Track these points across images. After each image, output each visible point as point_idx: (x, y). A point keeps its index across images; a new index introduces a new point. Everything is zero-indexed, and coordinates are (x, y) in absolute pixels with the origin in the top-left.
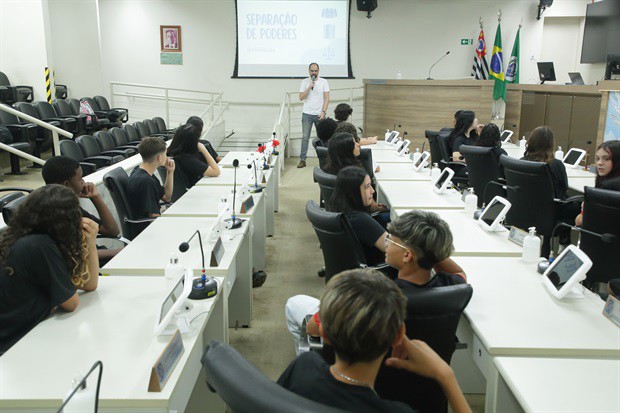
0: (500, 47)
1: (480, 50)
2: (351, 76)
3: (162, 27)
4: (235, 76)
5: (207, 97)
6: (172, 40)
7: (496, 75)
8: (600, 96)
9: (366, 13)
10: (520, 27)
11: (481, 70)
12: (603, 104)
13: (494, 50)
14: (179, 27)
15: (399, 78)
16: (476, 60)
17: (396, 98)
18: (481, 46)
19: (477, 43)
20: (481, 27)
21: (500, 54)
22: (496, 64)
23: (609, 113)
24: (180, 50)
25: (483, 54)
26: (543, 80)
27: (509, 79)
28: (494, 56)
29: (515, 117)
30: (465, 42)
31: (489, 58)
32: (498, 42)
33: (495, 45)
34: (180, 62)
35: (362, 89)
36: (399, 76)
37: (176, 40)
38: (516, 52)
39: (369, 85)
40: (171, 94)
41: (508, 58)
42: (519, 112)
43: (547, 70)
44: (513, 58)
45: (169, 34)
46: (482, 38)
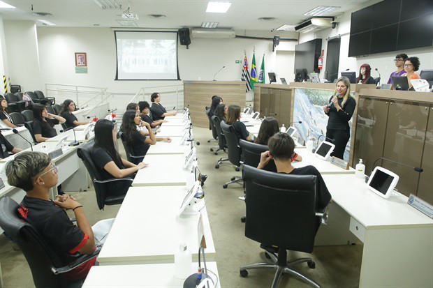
0: (255, 65)
1: (245, 66)
2: (179, 79)
3: (76, 54)
4: (117, 79)
5: (100, 90)
6: (81, 60)
7: (253, 79)
8: (291, 90)
9: (185, 46)
10: (264, 55)
11: (246, 76)
12: (292, 94)
13: (252, 66)
14: (85, 54)
16: (243, 71)
17: (198, 91)
18: (246, 64)
19: (243, 63)
20: (245, 54)
21: (255, 68)
22: (253, 73)
23: (295, 98)
24: (86, 65)
25: (247, 68)
26: (271, 82)
27: (260, 81)
28: (252, 69)
29: (258, 100)
30: (238, 62)
31: (250, 71)
32: (254, 62)
33: (252, 63)
34: (86, 72)
35: (183, 86)
36: (199, 79)
37: (84, 60)
38: (263, 68)
39: (186, 84)
40: (79, 89)
41: (259, 71)
42: (259, 98)
43: (273, 77)
44: (262, 70)
45: (80, 57)
46: (246, 60)
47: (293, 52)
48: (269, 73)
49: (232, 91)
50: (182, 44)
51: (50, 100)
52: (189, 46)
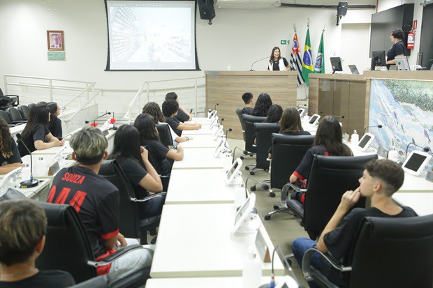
0: (310, 46)
1: (295, 49)
2: (198, 68)
3: (48, 32)
4: (108, 69)
5: (84, 86)
6: (57, 41)
7: (307, 67)
8: (365, 82)
9: (208, 21)
10: (324, 31)
11: (296, 63)
12: (367, 88)
13: (306, 48)
14: (62, 32)
15: (229, 70)
16: (292, 55)
17: (227, 85)
18: (296, 46)
19: (292, 44)
20: (295, 31)
21: (310, 51)
22: (307, 59)
23: (372, 95)
24: (63, 49)
25: (297, 51)
26: (335, 70)
27: (317, 70)
28: (306, 53)
29: (315, 98)
30: (284, 42)
31: (302, 54)
32: (308, 42)
33: (306, 44)
34: (63, 59)
35: (204, 79)
36: (229, 69)
37: (60, 42)
38: (321, 50)
39: (210, 76)
40: (54, 84)
41: (315, 54)
42: (317, 95)
43: (337, 64)
44: (320, 54)
45: (54, 37)
46: (296, 39)
47: (367, 25)
48: (331, 59)
49: (277, 86)
50: (203, 17)
51: (12, 99)
52: (213, 20)
